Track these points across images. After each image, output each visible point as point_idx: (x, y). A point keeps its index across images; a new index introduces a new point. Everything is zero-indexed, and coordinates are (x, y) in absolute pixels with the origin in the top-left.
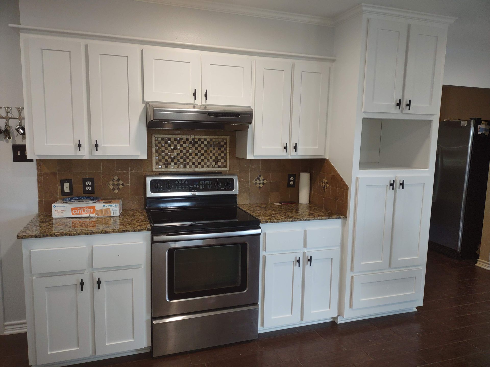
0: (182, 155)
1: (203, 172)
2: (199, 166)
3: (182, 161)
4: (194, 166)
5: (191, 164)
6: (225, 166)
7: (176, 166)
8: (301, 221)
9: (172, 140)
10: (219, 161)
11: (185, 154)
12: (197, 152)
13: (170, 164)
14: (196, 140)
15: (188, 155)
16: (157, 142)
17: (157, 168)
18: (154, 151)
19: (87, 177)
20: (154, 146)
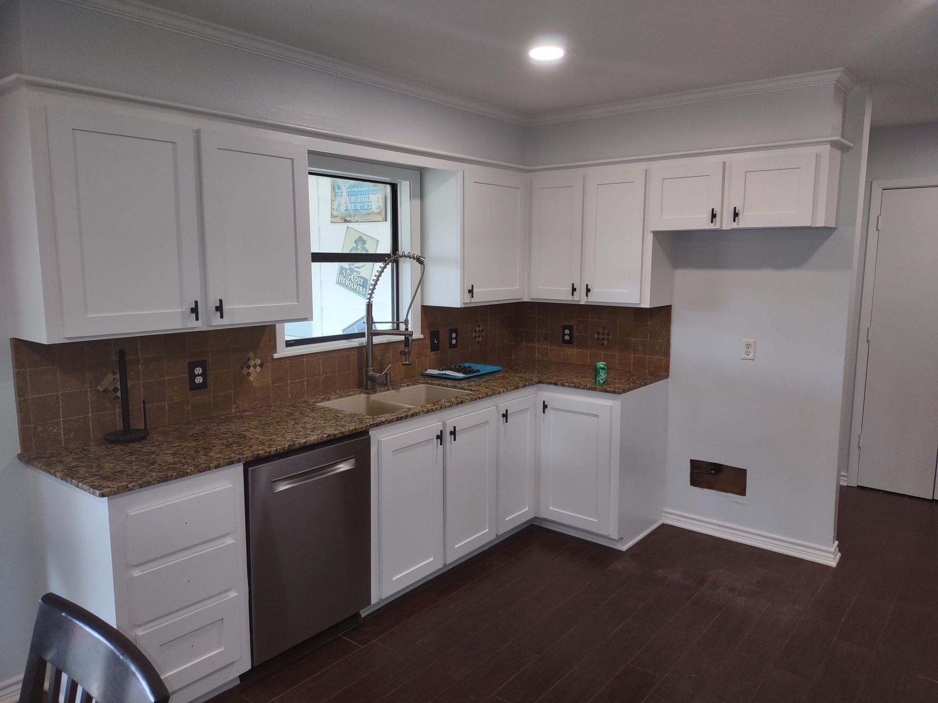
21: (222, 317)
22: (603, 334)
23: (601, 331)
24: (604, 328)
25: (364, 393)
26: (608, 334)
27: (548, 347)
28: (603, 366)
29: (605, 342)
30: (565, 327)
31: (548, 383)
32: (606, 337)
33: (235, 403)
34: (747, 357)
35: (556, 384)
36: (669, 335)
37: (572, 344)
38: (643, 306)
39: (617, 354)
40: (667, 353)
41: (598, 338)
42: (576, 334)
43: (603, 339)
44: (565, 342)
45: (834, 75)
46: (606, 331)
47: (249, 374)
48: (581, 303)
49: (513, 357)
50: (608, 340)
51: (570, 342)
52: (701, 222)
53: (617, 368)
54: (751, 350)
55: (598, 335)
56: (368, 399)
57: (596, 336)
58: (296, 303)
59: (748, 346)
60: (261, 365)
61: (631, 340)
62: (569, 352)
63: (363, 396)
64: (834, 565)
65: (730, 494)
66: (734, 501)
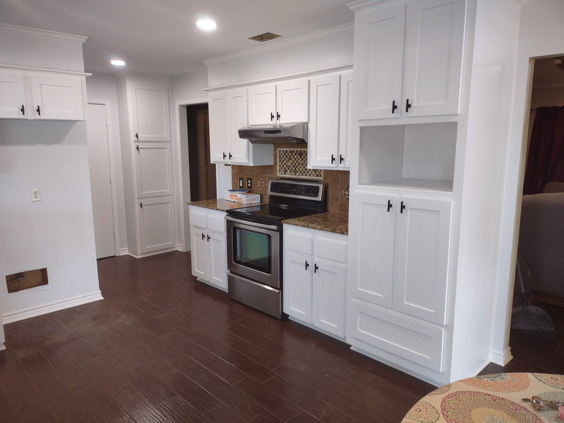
0: (294, 164)
1: (306, 179)
2: (304, 174)
3: (294, 169)
4: (301, 174)
5: (299, 172)
6: (321, 176)
7: (290, 173)
8: (309, 228)
9: (288, 152)
10: (317, 171)
11: (295, 164)
12: (303, 162)
13: (287, 171)
14: (302, 152)
15: (297, 164)
16: (280, 154)
17: (279, 174)
18: (278, 160)
19: (249, 177)
20: (278, 157)
34: (37, 200)
45: (84, 39)
52: (14, 113)
54: (38, 195)
59: (35, 193)
64: (103, 298)
65: (38, 287)
66: (41, 290)
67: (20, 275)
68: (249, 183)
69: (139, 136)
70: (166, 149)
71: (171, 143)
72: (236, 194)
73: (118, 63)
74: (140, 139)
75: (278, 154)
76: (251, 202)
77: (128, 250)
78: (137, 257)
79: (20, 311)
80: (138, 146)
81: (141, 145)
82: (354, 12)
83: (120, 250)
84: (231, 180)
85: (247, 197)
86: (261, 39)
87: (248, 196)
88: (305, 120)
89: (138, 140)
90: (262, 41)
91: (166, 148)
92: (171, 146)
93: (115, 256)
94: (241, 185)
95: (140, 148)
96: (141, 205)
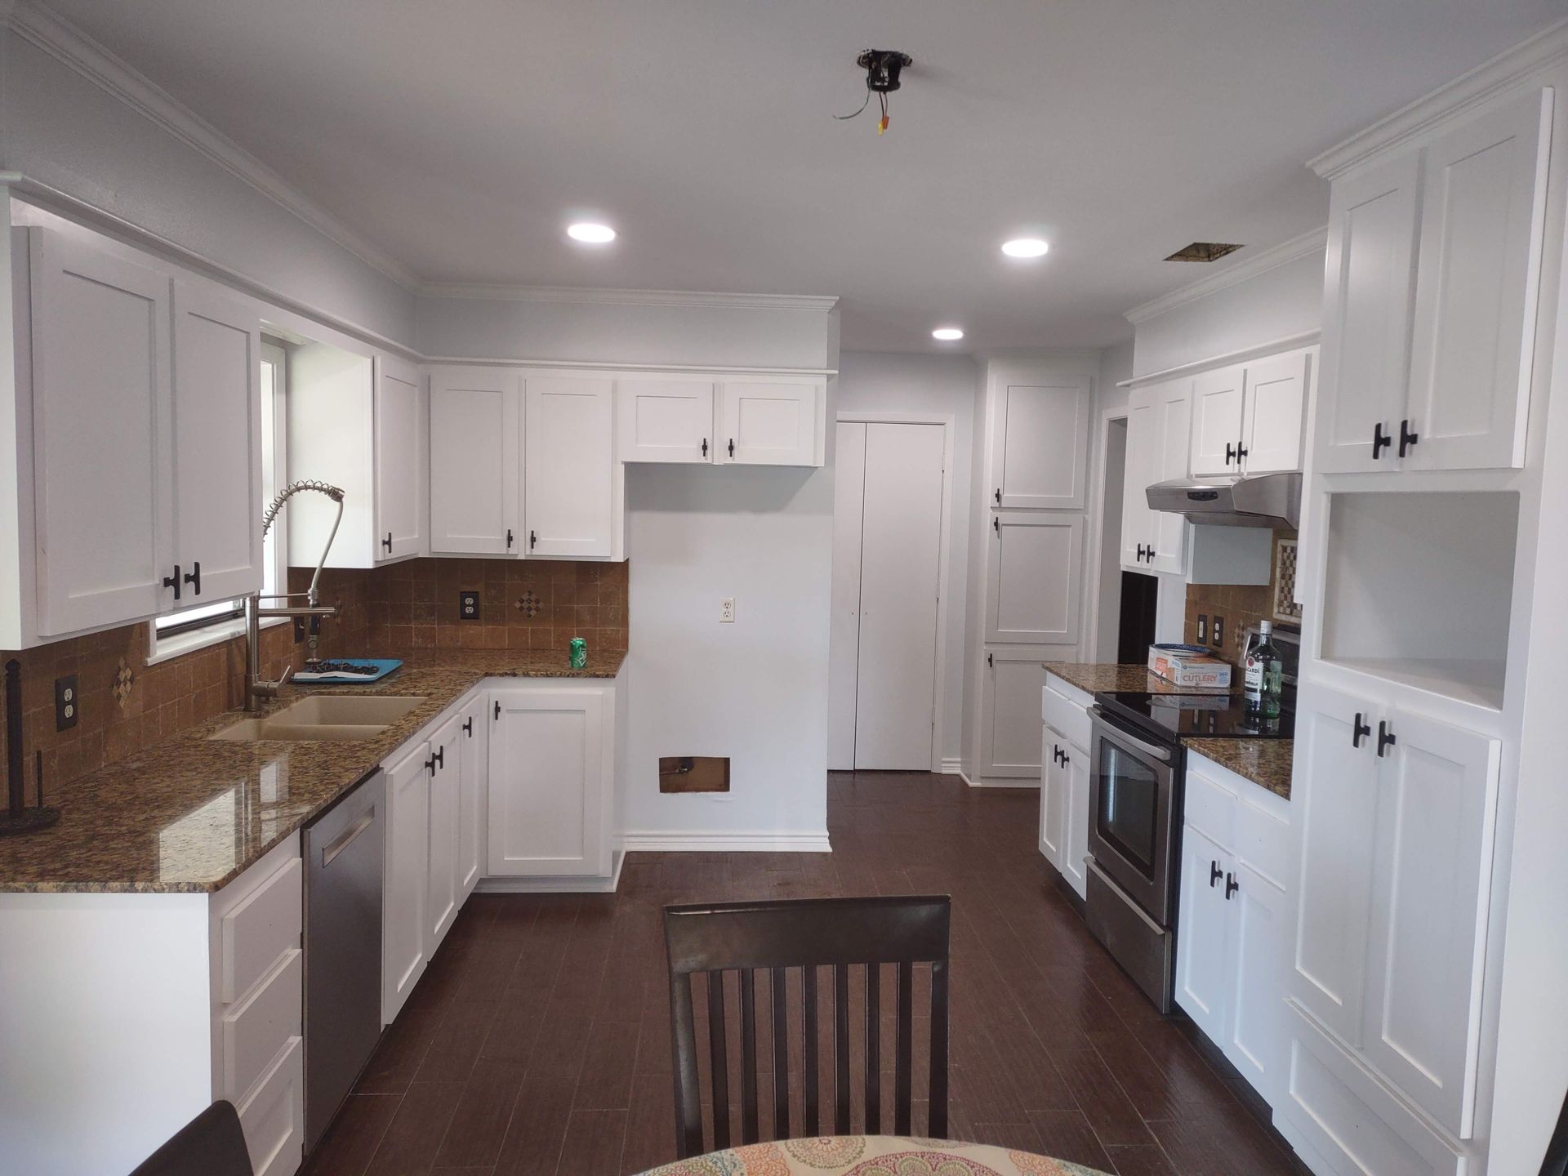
8: (1227, 767)
16: (1286, 555)
17: (1279, 612)
18: (1278, 575)
19: (1218, 615)
20: (1279, 564)
21: (198, 592)
22: (529, 601)
23: (525, 597)
24: (530, 593)
25: (250, 717)
26: (537, 601)
27: (436, 626)
28: (581, 643)
29: (533, 613)
30: (464, 595)
31: (502, 675)
32: (533, 605)
33: (105, 751)
34: (727, 619)
35: (515, 675)
36: (627, 597)
37: (477, 618)
38: (613, 560)
39: (552, 629)
40: (624, 621)
41: (521, 608)
42: (483, 603)
43: (530, 609)
44: (465, 616)
45: (830, 301)
46: (533, 597)
47: (119, 696)
48: (518, 558)
49: (368, 647)
50: (537, 609)
51: (475, 616)
52: (689, 454)
53: (553, 648)
54: (731, 610)
55: (522, 603)
56: (259, 728)
57: (518, 605)
58: (249, 567)
59: (727, 605)
60: (132, 680)
61: (573, 608)
62: (471, 632)
63: (252, 721)
64: (830, 850)
65: (710, 793)
66: (717, 801)
67: (687, 763)
68: (1217, 632)
69: (1005, 496)
70: (1071, 529)
71: (1087, 513)
72: (1167, 657)
73: (948, 334)
74: (1004, 504)
75: (1279, 556)
76: (1197, 684)
77: (961, 763)
78: (971, 784)
79: (669, 832)
80: (997, 518)
81: (1004, 518)
82: (1329, 179)
83: (944, 759)
84: (1184, 620)
85: (1185, 667)
86: (1209, 257)
87: (1188, 665)
88: (1292, 466)
89: (1000, 505)
90: (1210, 261)
91: (1069, 526)
92: (1085, 521)
93: (928, 772)
94: (1201, 635)
95: (1003, 525)
96: (990, 660)
